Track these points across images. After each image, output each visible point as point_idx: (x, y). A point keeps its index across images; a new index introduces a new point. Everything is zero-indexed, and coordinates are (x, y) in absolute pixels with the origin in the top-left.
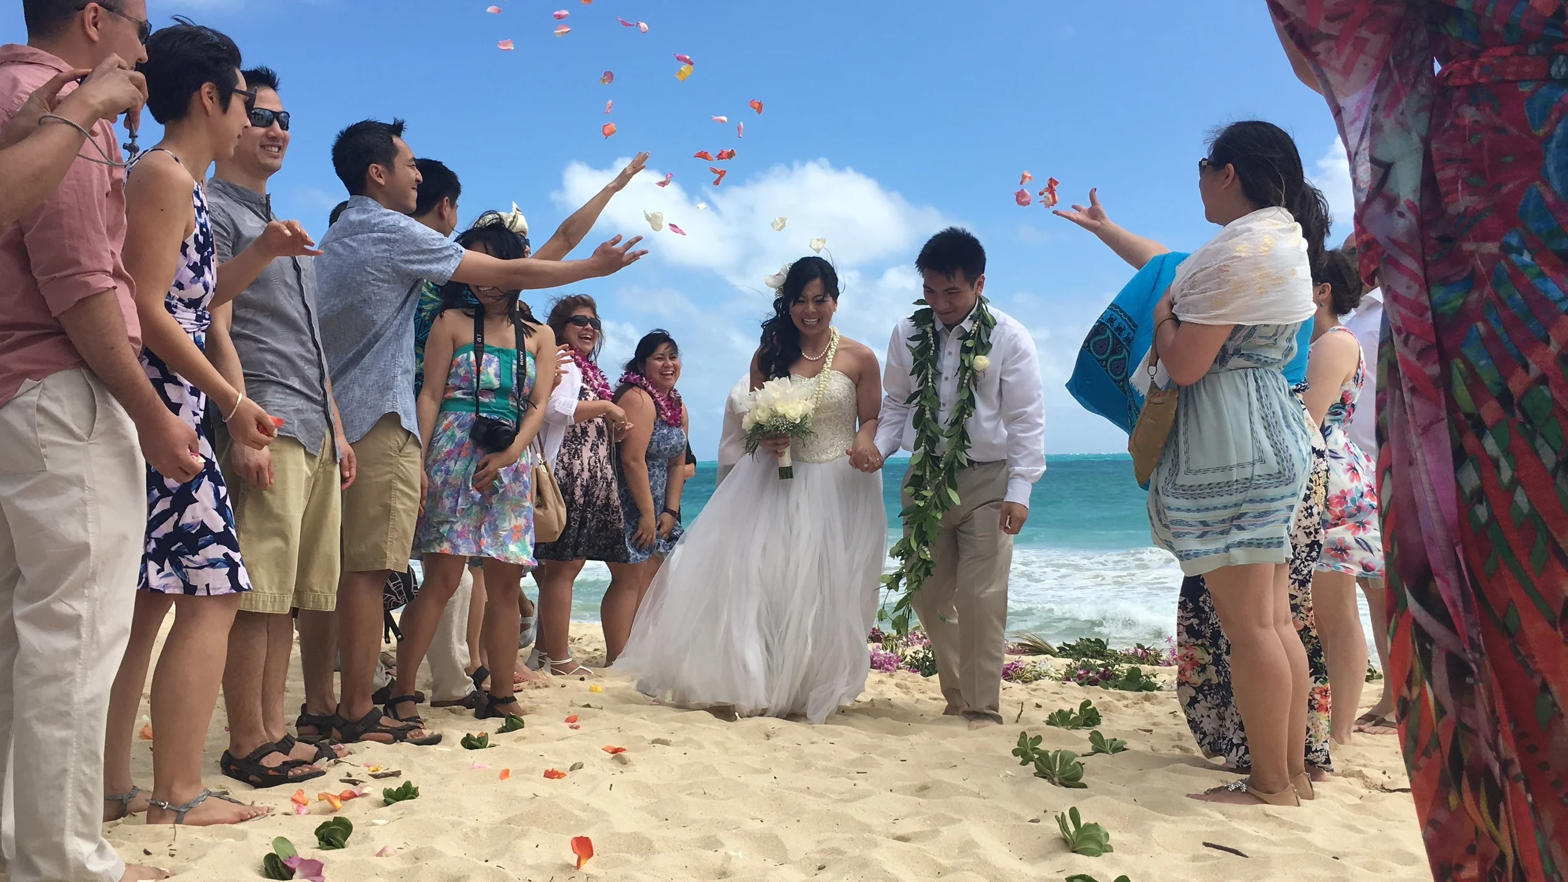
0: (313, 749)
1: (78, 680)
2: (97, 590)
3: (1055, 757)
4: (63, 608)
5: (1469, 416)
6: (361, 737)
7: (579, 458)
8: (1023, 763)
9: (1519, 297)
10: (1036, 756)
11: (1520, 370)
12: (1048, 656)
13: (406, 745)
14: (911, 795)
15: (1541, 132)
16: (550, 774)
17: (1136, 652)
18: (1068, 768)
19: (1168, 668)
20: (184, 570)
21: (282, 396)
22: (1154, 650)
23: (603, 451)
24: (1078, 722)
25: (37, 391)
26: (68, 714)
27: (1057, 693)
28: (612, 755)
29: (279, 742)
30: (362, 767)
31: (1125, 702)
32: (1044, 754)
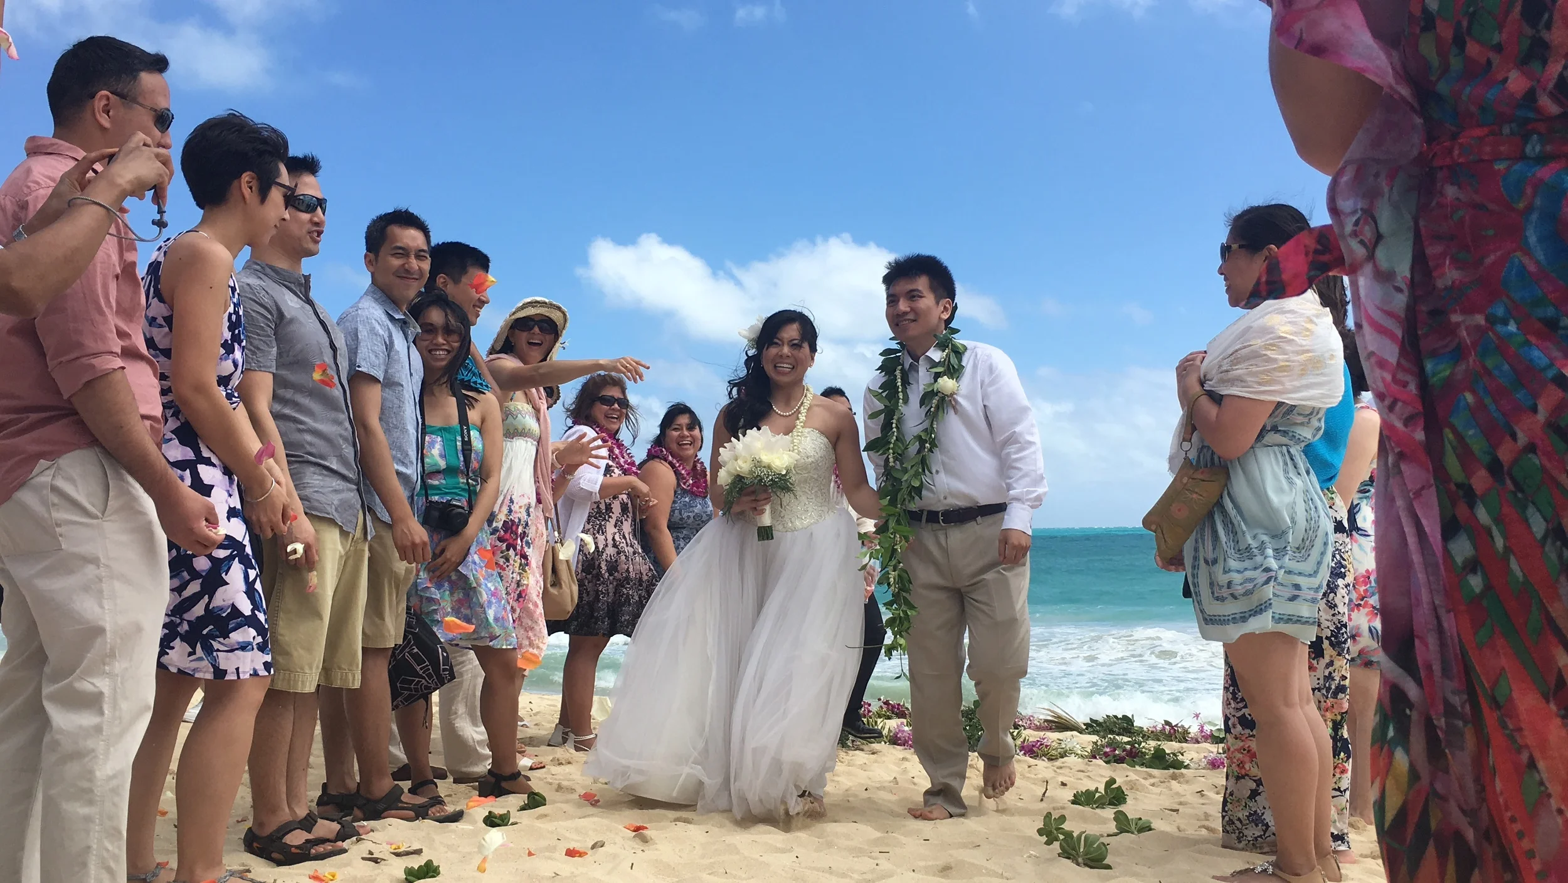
0: (336, 827)
1: (101, 757)
2: (118, 666)
3: (1079, 837)
4: (86, 686)
5: (1459, 486)
6: (382, 815)
7: (603, 533)
8: (1048, 843)
9: (1506, 367)
10: (1061, 837)
11: (1508, 438)
12: (1075, 733)
13: (428, 822)
14: (934, 876)
15: (1521, 206)
16: (571, 853)
17: (1164, 729)
18: (1092, 849)
19: (1196, 745)
20: (215, 654)
21: (320, 478)
22: (1183, 726)
23: (627, 527)
24: (1103, 801)
25: (51, 472)
26: (91, 791)
27: (1083, 771)
28: (634, 833)
29: (302, 820)
30: (384, 844)
31: (1152, 781)
32: (1068, 835)
